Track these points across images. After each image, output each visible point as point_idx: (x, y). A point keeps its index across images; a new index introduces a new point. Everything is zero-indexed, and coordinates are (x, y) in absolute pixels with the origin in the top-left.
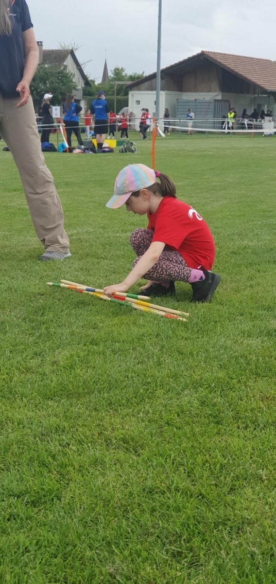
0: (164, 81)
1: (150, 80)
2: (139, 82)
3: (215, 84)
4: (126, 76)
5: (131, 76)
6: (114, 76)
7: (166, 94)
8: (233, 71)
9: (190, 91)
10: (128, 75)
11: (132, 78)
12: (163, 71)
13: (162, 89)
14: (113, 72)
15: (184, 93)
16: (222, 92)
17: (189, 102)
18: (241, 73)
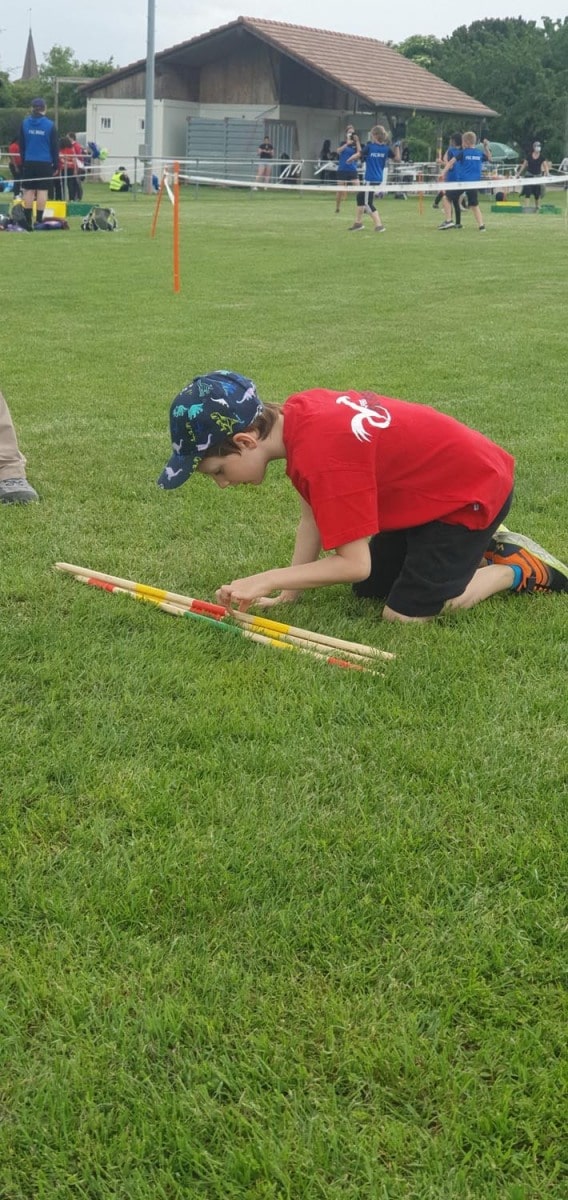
0: (161, 78)
1: (132, 75)
2: (106, 81)
3: (266, 88)
4: (76, 66)
5: (85, 67)
6: (51, 66)
7: (165, 107)
8: (303, 60)
9: (215, 101)
10: (80, 64)
11: (88, 71)
12: (160, 58)
13: (158, 97)
14: (48, 56)
15: (202, 105)
16: (280, 103)
17: (213, 123)
18: (321, 66)
